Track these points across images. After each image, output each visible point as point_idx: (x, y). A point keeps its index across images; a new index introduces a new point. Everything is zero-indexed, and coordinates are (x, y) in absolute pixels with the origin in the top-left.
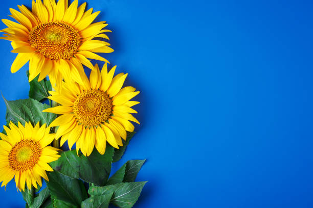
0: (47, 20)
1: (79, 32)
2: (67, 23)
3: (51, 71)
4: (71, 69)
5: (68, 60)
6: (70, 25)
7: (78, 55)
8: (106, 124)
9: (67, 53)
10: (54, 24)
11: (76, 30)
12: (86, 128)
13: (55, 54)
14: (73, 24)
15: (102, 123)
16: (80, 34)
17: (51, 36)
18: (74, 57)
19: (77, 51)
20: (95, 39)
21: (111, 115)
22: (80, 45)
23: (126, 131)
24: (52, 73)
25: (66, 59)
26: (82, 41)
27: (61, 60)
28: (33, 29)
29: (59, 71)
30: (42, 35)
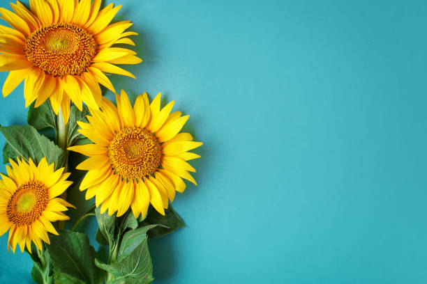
0: (51, 21)
1: (95, 37)
2: (78, 24)
3: (53, 93)
4: (81, 88)
5: (78, 75)
6: (83, 27)
7: (92, 68)
8: (152, 178)
9: (76, 66)
10: (59, 26)
11: (91, 34)
12: (122, 180)
13: (59, 68)
14: (87, 26)
15: (147, 176)
16: (95, 39)
17: (55, 44)
18: (86, 71)
19: (91, 63)
20: (114, 46)
21: (160, 167)
22: (95, 55)
23: (176, 191)
24: (55, 94)
25: (75, 74)
26: (98, 49)
27: (69, 77)
28: (31, 35)
29: (64, 92)
30: (43, 43)
